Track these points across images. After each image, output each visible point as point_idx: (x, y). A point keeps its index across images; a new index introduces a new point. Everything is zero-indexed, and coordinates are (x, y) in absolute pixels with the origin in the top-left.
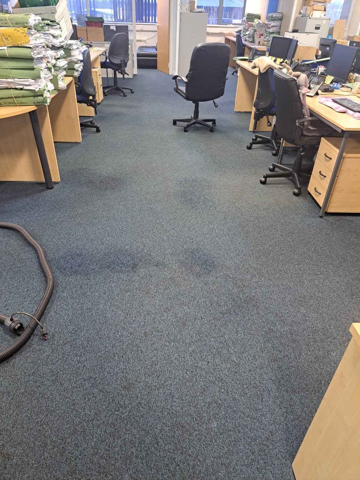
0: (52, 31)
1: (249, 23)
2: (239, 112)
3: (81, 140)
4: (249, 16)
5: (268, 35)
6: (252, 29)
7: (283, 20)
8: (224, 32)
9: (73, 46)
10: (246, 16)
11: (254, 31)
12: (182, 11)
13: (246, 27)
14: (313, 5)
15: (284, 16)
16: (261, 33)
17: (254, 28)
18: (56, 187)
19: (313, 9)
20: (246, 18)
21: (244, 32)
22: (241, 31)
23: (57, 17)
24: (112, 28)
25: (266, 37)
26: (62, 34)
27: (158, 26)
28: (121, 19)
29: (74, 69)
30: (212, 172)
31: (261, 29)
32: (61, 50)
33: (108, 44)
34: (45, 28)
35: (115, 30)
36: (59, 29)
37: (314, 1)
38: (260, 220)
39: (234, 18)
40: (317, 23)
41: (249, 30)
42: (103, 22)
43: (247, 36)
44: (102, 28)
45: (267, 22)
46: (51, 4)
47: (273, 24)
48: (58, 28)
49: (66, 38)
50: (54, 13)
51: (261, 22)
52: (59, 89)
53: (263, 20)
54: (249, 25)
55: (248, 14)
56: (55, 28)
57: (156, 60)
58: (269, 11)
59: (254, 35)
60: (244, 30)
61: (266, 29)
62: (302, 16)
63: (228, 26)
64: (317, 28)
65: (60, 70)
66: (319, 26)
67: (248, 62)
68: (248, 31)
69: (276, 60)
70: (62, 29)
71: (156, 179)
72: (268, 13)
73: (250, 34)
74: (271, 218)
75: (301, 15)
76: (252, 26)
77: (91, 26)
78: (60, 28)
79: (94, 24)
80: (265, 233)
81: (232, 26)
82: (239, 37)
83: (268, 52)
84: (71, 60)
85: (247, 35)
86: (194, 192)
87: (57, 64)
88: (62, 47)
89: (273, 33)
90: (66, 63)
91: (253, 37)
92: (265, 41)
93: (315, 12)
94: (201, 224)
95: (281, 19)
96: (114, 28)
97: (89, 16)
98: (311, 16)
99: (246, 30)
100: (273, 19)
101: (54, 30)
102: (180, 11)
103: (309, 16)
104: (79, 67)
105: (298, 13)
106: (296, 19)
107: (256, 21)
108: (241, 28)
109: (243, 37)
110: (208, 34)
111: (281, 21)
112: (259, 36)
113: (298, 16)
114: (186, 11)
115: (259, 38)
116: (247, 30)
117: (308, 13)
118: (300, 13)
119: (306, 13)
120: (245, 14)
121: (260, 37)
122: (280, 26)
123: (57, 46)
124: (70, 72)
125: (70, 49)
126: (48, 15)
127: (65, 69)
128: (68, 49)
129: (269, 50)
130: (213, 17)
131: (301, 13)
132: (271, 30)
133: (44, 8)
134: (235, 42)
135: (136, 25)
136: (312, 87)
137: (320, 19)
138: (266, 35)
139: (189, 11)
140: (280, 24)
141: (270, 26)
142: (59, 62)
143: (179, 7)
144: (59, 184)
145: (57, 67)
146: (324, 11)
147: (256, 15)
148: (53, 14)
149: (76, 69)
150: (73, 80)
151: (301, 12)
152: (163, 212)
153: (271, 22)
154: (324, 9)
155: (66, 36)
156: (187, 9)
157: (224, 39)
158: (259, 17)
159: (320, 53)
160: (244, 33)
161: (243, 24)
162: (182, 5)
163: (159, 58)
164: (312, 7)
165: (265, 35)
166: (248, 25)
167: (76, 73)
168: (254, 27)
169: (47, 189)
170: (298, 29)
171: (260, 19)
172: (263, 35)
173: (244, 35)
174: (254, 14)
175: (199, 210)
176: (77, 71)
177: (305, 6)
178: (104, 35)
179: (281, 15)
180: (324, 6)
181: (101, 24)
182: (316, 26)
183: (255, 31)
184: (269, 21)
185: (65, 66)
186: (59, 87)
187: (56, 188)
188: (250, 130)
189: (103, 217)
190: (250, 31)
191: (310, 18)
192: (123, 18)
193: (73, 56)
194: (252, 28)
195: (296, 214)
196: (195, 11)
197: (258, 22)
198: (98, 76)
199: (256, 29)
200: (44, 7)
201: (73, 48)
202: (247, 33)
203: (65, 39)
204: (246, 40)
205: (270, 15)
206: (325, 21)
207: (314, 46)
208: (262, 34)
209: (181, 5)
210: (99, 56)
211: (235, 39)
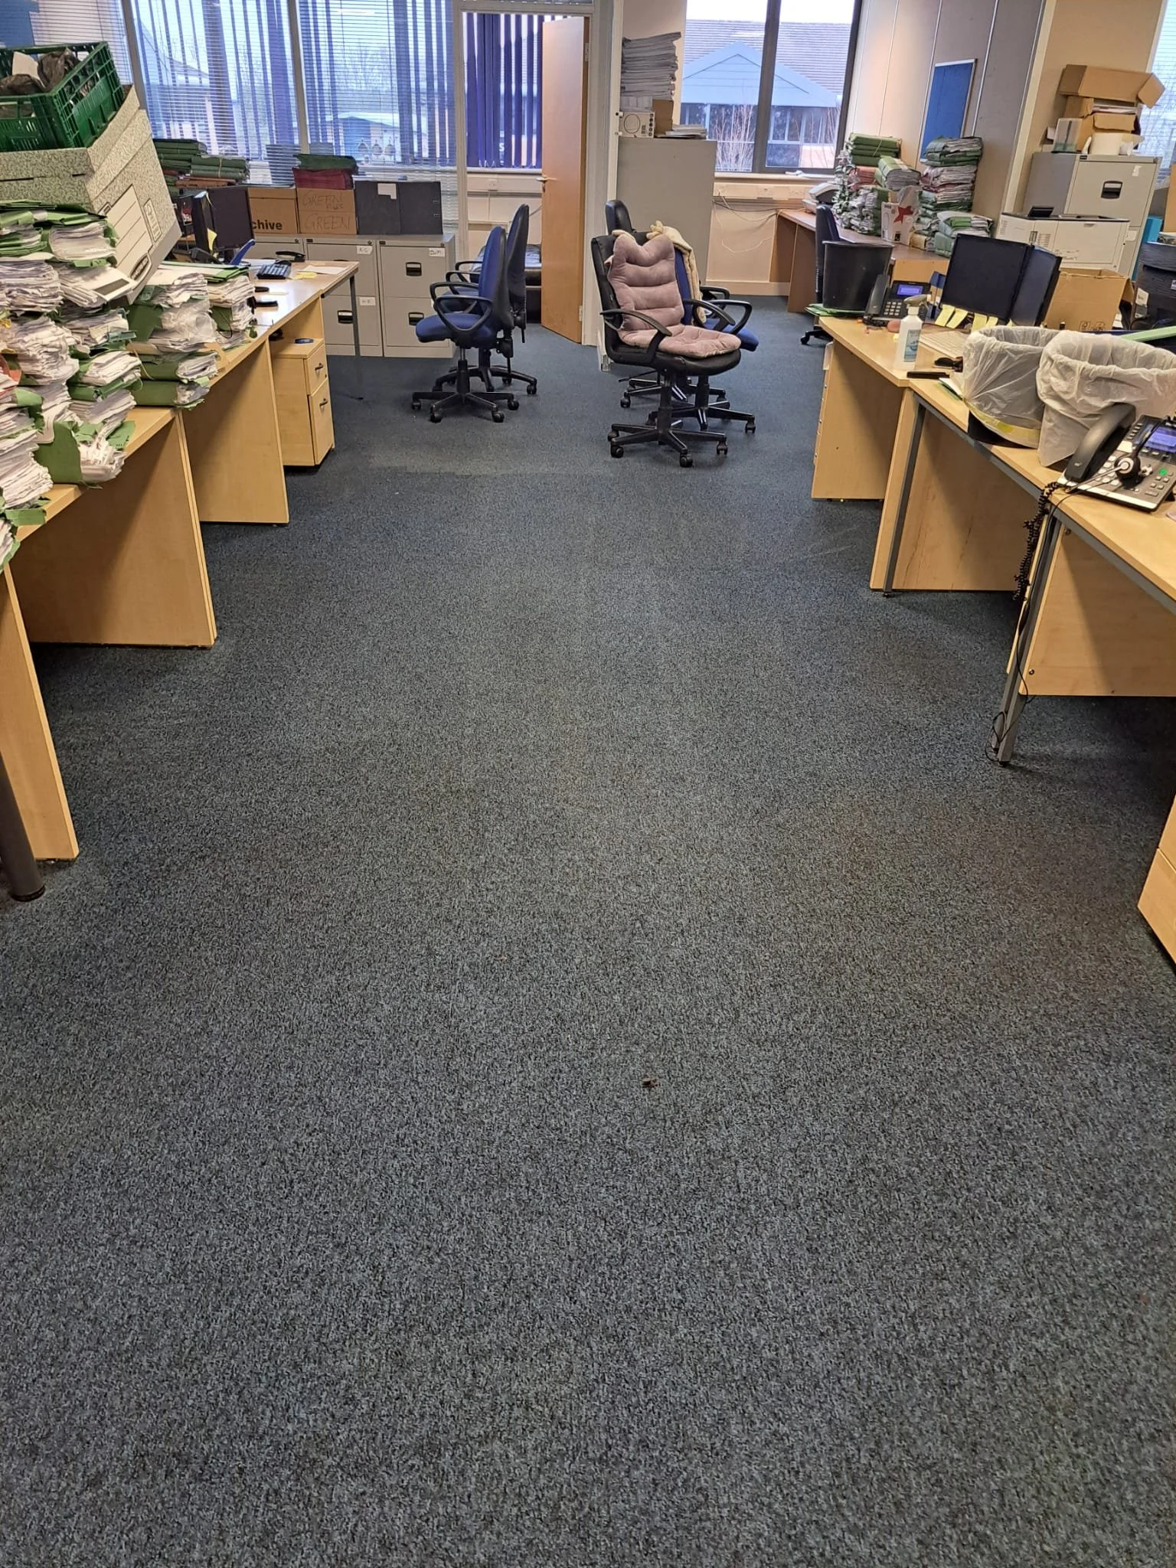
0: (66, 248)
1: (862, 168)
2: (830, 500)
3: (213, 633)
4: (861, 147)
5: (930, 213)
6: (873, 191)
7: (981, 164)
8: (775, 197)
9: (172, 295)
10: (850, 148)
11: (878, 198)
12: (629, 135)
13: (849, 183)
14: (1093, 112)
15: (985, 151)
16: (904, 206)
17: (879, 187)
18: (54, 886)
19: (1094, 127)
20: (852, 154)
21: (844, 198)
22: (832, 192)
23: (95, 190)
24: (382, 190)
25: (922, 219)
26: (118, 253)
27: (544, 182)
28: (425, 154)
29: (179, 381)
30: (721, 799)
31: (903, 189)
32: (113, 315)
33: (370, 244)
34: (26, 241)
35: (394, 197)
36: (101, 237)
37: (1097, 100)
38: (943, 1098)
39: (807, 141)
40: (1113, 173)
41: (862, 192)
42: (354, 170)
43: (855, 213)
44: (351, 192)
45: (927, 170)
46: (71, 140)
47: (947, 175)
48: (98, 234)
49: (141, 267)
50: (83, 174)
51: (905, 168)
52: (85, 479)
53: (912, 159)
54: (861, 175)
55: (858, 138)
56: (80, 235)
57: (539, 293)
58: (933, 130)
59: (880, 209)
60: (844, 192)
61: (921, 193)
62: (1054, 152)
63: (789, 176)
64: (1111, 193)
65: (100, 398)
66: (1118, 186)
67: (865, 327)
68: (858, 195)
69: (972, 320)
70: (120, 235)
71: (486, 834)
72: (927, 139)
73: (864, 207)
74: (993, 1084)
75: (1050, 148)
76: (870, 179)
77: (313, 183)
78: (107, 232)
79: (324, 178)
80: (969, 1190)
81: (802, 176)
82: (826, 219)
83: (938, 285)
84: (165, 346)
85: (854, 208)
86: (641, 912)
87: (88, 374)
88: (120, 302)
89: (947, 206)
90: (131, 366)
91: (877, 219)
92: (919, 233)
93: (1100, 137)
94: (668, 1124)
95: (976, 160)
96: (391, 191)
97: (306, 151)
98: (1085, 152)
99: (851, 194)
100: (947, 159)
101: (76, 242)
102: (620, 134)
103: (1080, 152)
104: (204, 369)
105: (1040, 138)
106: (1032, 163)
107: (886, 164)
108: (833, 182)
109: (840, 214)
110: (721, 202)
111: (977, 165)
112: (897, 214)
113: (1039, 149)
114: (639, 135)
115: (897, 220)
116: (856, 193)
117: (1075, 139)
118: (1046, 141)
119: (1069, 142)
120: (847, 140)
121: (900, 218)
122: (973, 182)
123: (86, 304)
124: (159, 392)
125: (159, 307)
126: (56, 181)
127: (131, 388)
128: (151, 306)
129: (944, 279)
130: (739, 138)
131: (1051, 141)
132: (940, 197)
133: (39, 156)
134: (813, 232)
135: (469, 176)
136: (1149, 470)
137: (1122, 159)
138: (921, 211)
139: (650, 134)
140: (971, 177)
141: (938, 183)
142: (96, 364)
143: (614, 123)
144: (74, 870)
145: (89, 384)
146: (1133, 132)
147: (883, 141)
148: (78, 179)
149: (185, 381)
150: (173, 419)
151: (1049, 136)
152: (495, 1036)
153: (940, 169)
154: (1133, 128)
155: (146, 257)
156: (644, 127)
157: (774, 218)
158: (895, 151)
159: (1142, 298)
160: (844, 203)
161: (841, 172)
162: (627, 114)
163: (545, 287)
164: (1089, 120)
165: (920, 213)
166: (858, 176)
167: (188, 393)
168: (877, 183)
169: (12, 901)
170: (1050, 205)
171: (897, 155)
172: (912, 213)
173: (845, 210)
174: (879, 141)
175: (662, 1028)
176: (191, 385)
177: (1062, 116)
178: (357, 215)
179: (976, 147)
180: (1133, 118)
181: (348, 178)
182: (1108, 186)
183: (883, 197)
184: (933, 167)
185: (126, 380)
186: (83, 471)
187: (52, 895)
188: (872, 586)
189: (220, 1074)
190: (866, 195)
191: (1084, 158)
192: (432, 150)
193: (172, 331)
194: (871, 187)
195: (1101, 1057)
196: (672, 134)
197: (895, 167)
198: (312, 372)
199: (887, 189)
200: (42, 152)
201: (170, 302)
202: (855, 203)
203: (132, 274)
204: (849, 227)
205: (938, 145)
206: (1137, 167)
207: (1110, 268)
208: (909, 207)
209: (621, 114)
210: (316, 301)
211: (811, 222)
